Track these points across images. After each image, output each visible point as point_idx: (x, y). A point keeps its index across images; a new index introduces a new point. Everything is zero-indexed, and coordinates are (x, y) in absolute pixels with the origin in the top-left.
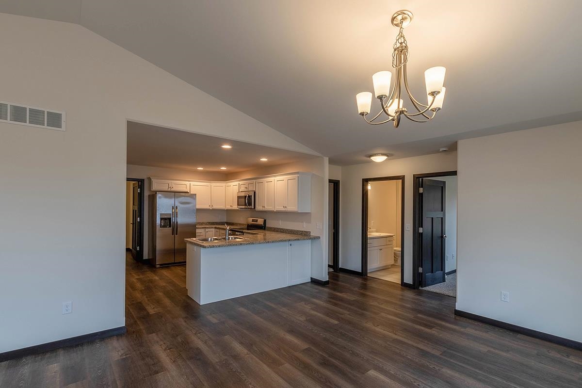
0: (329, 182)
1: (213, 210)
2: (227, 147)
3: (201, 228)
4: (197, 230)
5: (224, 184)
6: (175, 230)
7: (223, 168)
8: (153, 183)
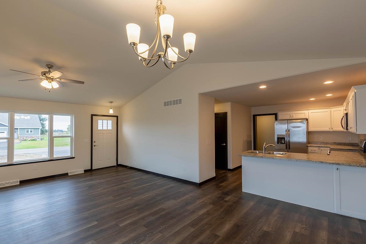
1: (334, 132)
2: (263, 87)
3: (315, 147)
4: (309, 147)
5: (343, 108)
6: (288, 146)
7: (329, 95)
8: (279, 115)
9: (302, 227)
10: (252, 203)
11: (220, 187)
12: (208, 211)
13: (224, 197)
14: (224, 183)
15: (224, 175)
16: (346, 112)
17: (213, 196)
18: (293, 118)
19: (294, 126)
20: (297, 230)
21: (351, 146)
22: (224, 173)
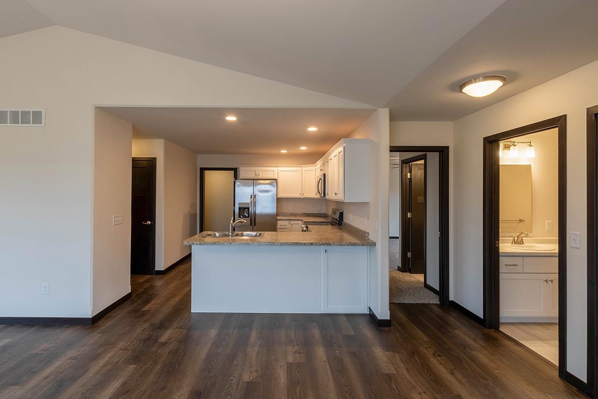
0: (391, 151)
1: (305, 199)
2: (231, 118)
3: (285, 220)
4: (278, 222)
5: (315, 167)
6: (253, 220)
7: (303, 148)
8: (241, 171)
9: (295, 350)
10: (213, 333)
11: (144, 314)
12: (124, 384)
13: (156, 336)
14: (153, 302)
15: (147, 285)
16: (322, 172)
17: (132, 340)
18: (259, 177)
19: (262, 189)
20: (290, 359)
21: (319, 217)
22: (147, 281)
